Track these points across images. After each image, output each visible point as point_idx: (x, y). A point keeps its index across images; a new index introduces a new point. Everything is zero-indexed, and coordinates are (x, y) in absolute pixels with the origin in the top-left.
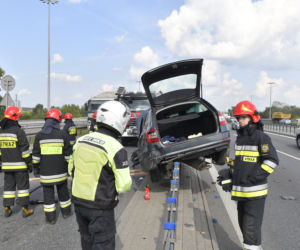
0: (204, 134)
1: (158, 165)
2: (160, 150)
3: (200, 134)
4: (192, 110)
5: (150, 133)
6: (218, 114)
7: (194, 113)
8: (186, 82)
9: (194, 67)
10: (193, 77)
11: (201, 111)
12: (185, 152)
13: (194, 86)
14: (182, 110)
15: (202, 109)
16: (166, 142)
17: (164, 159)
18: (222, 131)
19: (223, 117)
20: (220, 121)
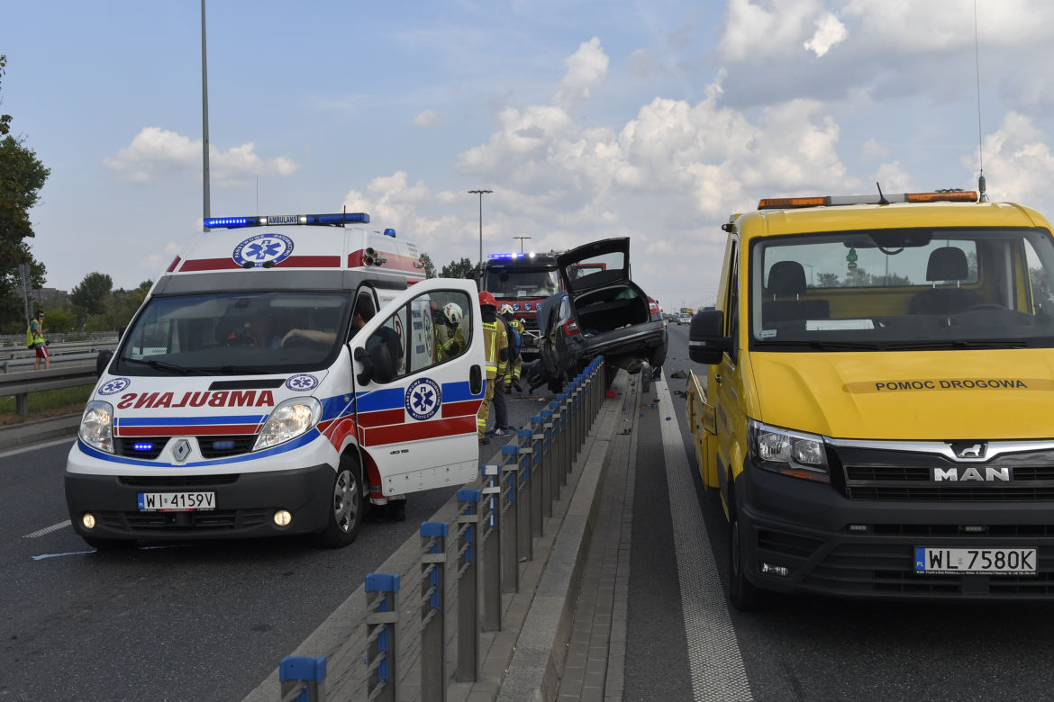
0: (632, 325)
2: (581, 342)
3: (628, 325)
4: (622, 296)
5: (567, 324)
6: (648, 300)
7: (624, 299)
8: (613, 261)
9: (621, 245)
10: (621, 255)
13: (621, 267)
14: (610, 296)
15: (632, 295)
16: (588, 335)
17: (586, 353)
18: (653, 320)
19: (654, 304)
20: (651, 308)
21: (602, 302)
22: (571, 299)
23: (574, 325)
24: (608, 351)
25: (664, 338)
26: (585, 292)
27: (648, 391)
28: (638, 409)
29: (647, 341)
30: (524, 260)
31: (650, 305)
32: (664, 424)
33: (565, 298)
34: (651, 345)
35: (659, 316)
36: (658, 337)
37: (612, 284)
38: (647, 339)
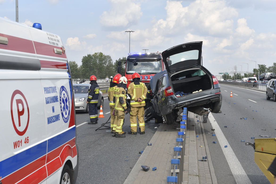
0: (203, 90)
1: (173, 110)
2: (174, 100)
3: (201, 90)
4: (196, 74)
5: (167, 89)
6: (212, 77)
7: (198, 76)
8: (192, 55)
9: (197, 46)
10: (197, 52)
11: (202, 74)
12: (190, 102)
13: (197, 58)
14: (189, 74)
15: (202, 73)
16: (178, 96)
17: (177, 106)
18: (215, 88)
19: (216, 79)
20: (214, 81)
21: (185, 77)
22: (169, 75)
23: (171, 90)
24: (189, 105)
25: (220, 98)
26: (177, 71)
29: (211, 100)
30: (145, 55)
31: (214, 79)
32: (224, 149)
33: (166, 75)
34: (213, 102)
35: (218, 86)
36: (218, 97)
37: (192, 68)
38: (211, 98)
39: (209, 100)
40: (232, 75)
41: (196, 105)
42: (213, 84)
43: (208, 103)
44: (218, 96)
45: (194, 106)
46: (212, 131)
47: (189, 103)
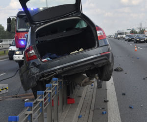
0: (84, 49)
2: (38, 66)
6: (96, 28)
12: (62, 68)
17: (43, 76)
18: (100, 45)
19: (101, 32)
20: (98, 35)
23: (33, 51)
25: (110, 60)
26: (45, 23)
27: (101, 87)
28: (92, 112)
29: (95, 64)
31: (98, 32)
34: (100, 66)
35: (105, 42)
36: (106, 59)
37: (67, 17)
38: (95, 62)
39: (92, 63)
40: (138, 31)
41: (73, 73)
42: (98, 40)
43: (92, 68)
44: (106, 57)
45: (70, 74)
46: (105, 103)
47: (61, 70)
